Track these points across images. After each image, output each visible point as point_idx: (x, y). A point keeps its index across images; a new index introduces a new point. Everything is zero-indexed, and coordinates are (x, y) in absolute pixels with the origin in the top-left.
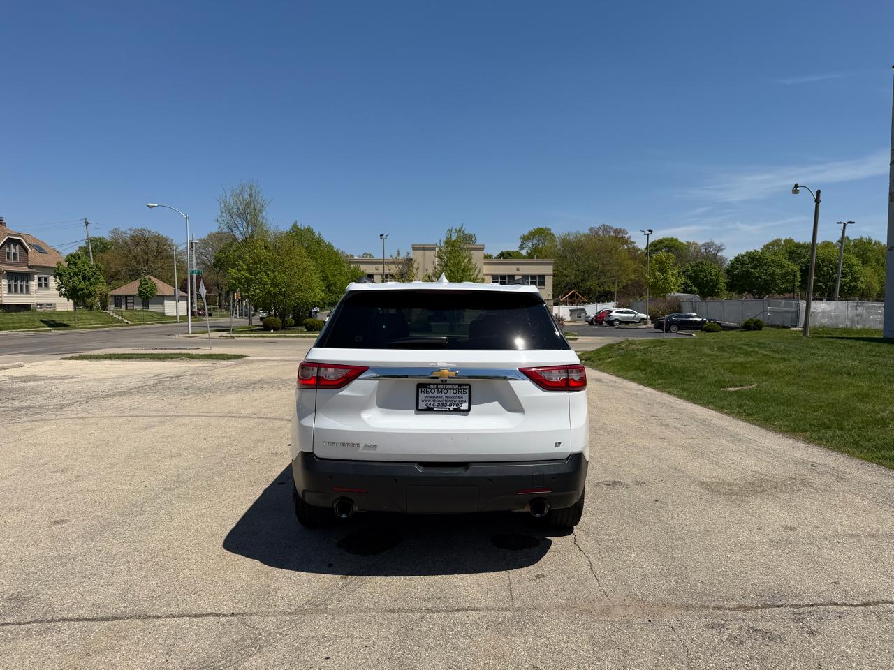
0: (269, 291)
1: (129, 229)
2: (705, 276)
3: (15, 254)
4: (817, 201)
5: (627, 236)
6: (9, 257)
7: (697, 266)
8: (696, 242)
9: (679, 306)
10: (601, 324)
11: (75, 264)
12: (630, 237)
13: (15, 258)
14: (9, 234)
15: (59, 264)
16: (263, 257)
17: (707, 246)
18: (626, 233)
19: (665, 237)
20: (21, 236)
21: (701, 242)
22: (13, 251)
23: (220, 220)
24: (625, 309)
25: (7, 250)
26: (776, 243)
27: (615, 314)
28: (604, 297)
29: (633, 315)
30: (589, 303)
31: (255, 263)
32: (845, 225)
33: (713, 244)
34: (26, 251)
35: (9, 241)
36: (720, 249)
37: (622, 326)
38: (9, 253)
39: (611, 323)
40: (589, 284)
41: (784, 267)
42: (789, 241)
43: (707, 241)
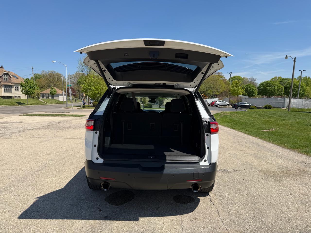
0: (95, 92)
1: (48, 71)
2: (250, 90)
3: (7, 79)
4: (295, 62)
5: (222, 75)
6: (4, 80)
7: (247, 86)
8: (247, 77)
9: (241, 100)
10: (213, 106)
11: (27, 82)
12: (223, 75)
13: (7, 80)
14: (4, 72)
15: (22, 82)
16: (93, 81)
17: (251, 79)
18: (222, 74)
19: (236, 76)
20: (9, 72)
22: (6, 77)
23: (78, 67)
24: (221, 101)
25: (4, 77)
26: (275, 78)
27: (218, 103)
28: (214, 96)
29: (225, 103)
30: (208, 98)
31: (90, 83)
33: (253, 78)
34: (11, 78)
35: (5, 74)
36: (255, 80)
37: (220, 107)
38: (4, 78)
39: (216, 106)
40: (209, 92)
41: (278, 86)
42: (280, 78)
43: (251, 77)
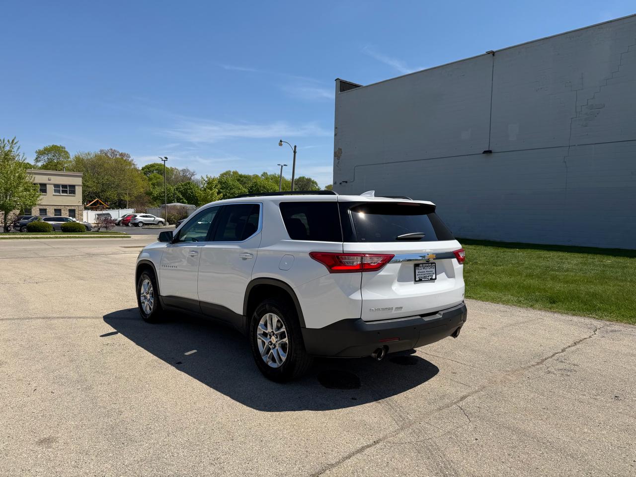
2: (192, 193)
4: (295, 152)
5: (130, 159)
7: (186, 185)
8: (177, 168)
9: (186, 213)
10: (127, 225)
12: (132, 160)
17: (184, 171)
18: (130, 157)
19: (156, 163)
21: (180, 168)
24: (144, 214)
26: (227, 173)
27: (139, 217)
28: (121, 205)
29: (153, 219)
30: (113, 208)
32: (282, 166)
33: (188, 170)
36: (193, 175)
37: (146, 227)
39: (136, 225)
40: (108, 194)
41: (240, 189)
42: (235, 173)
43: (184, 168)
